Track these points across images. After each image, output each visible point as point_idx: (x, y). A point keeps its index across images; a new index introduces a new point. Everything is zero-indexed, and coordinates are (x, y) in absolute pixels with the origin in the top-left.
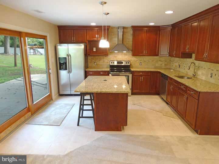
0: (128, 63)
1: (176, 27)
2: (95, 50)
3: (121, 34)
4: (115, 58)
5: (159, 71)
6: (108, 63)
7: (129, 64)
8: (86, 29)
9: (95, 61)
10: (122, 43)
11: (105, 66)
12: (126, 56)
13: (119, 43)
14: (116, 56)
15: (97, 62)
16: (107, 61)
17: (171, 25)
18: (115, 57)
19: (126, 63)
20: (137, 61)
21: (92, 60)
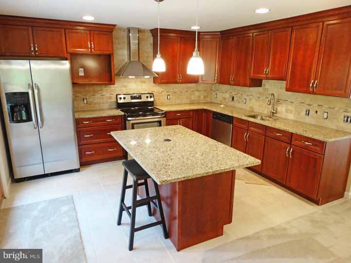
0: (151, 97)
1: (233, 36)
2: (82, 74)
3: (134, 42)
4: (124, 89)
5: (205, 108)
6: (110, 98)
7: (152, 99)
8: (65, 29)
9: (84, 97)
10: (138, 60)
11: (106, 106)
12: (143, 84)
13: (131, 60)
14: (125, 84)
15: (89, 98)
16: (108, 95)
17: (220, 32)
18: (125, 87)
19: (147, 97)
20: (163, 93)
21: (78, 95)
